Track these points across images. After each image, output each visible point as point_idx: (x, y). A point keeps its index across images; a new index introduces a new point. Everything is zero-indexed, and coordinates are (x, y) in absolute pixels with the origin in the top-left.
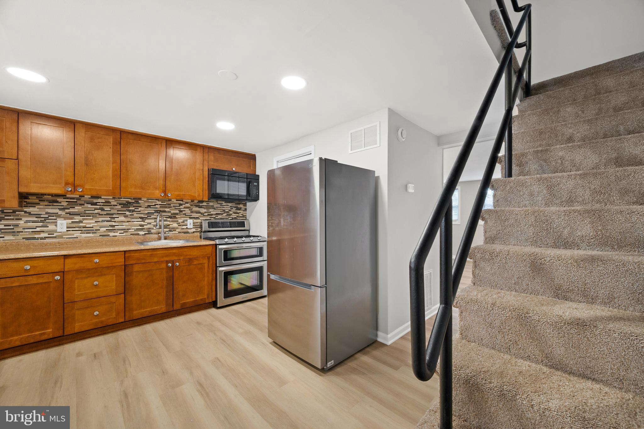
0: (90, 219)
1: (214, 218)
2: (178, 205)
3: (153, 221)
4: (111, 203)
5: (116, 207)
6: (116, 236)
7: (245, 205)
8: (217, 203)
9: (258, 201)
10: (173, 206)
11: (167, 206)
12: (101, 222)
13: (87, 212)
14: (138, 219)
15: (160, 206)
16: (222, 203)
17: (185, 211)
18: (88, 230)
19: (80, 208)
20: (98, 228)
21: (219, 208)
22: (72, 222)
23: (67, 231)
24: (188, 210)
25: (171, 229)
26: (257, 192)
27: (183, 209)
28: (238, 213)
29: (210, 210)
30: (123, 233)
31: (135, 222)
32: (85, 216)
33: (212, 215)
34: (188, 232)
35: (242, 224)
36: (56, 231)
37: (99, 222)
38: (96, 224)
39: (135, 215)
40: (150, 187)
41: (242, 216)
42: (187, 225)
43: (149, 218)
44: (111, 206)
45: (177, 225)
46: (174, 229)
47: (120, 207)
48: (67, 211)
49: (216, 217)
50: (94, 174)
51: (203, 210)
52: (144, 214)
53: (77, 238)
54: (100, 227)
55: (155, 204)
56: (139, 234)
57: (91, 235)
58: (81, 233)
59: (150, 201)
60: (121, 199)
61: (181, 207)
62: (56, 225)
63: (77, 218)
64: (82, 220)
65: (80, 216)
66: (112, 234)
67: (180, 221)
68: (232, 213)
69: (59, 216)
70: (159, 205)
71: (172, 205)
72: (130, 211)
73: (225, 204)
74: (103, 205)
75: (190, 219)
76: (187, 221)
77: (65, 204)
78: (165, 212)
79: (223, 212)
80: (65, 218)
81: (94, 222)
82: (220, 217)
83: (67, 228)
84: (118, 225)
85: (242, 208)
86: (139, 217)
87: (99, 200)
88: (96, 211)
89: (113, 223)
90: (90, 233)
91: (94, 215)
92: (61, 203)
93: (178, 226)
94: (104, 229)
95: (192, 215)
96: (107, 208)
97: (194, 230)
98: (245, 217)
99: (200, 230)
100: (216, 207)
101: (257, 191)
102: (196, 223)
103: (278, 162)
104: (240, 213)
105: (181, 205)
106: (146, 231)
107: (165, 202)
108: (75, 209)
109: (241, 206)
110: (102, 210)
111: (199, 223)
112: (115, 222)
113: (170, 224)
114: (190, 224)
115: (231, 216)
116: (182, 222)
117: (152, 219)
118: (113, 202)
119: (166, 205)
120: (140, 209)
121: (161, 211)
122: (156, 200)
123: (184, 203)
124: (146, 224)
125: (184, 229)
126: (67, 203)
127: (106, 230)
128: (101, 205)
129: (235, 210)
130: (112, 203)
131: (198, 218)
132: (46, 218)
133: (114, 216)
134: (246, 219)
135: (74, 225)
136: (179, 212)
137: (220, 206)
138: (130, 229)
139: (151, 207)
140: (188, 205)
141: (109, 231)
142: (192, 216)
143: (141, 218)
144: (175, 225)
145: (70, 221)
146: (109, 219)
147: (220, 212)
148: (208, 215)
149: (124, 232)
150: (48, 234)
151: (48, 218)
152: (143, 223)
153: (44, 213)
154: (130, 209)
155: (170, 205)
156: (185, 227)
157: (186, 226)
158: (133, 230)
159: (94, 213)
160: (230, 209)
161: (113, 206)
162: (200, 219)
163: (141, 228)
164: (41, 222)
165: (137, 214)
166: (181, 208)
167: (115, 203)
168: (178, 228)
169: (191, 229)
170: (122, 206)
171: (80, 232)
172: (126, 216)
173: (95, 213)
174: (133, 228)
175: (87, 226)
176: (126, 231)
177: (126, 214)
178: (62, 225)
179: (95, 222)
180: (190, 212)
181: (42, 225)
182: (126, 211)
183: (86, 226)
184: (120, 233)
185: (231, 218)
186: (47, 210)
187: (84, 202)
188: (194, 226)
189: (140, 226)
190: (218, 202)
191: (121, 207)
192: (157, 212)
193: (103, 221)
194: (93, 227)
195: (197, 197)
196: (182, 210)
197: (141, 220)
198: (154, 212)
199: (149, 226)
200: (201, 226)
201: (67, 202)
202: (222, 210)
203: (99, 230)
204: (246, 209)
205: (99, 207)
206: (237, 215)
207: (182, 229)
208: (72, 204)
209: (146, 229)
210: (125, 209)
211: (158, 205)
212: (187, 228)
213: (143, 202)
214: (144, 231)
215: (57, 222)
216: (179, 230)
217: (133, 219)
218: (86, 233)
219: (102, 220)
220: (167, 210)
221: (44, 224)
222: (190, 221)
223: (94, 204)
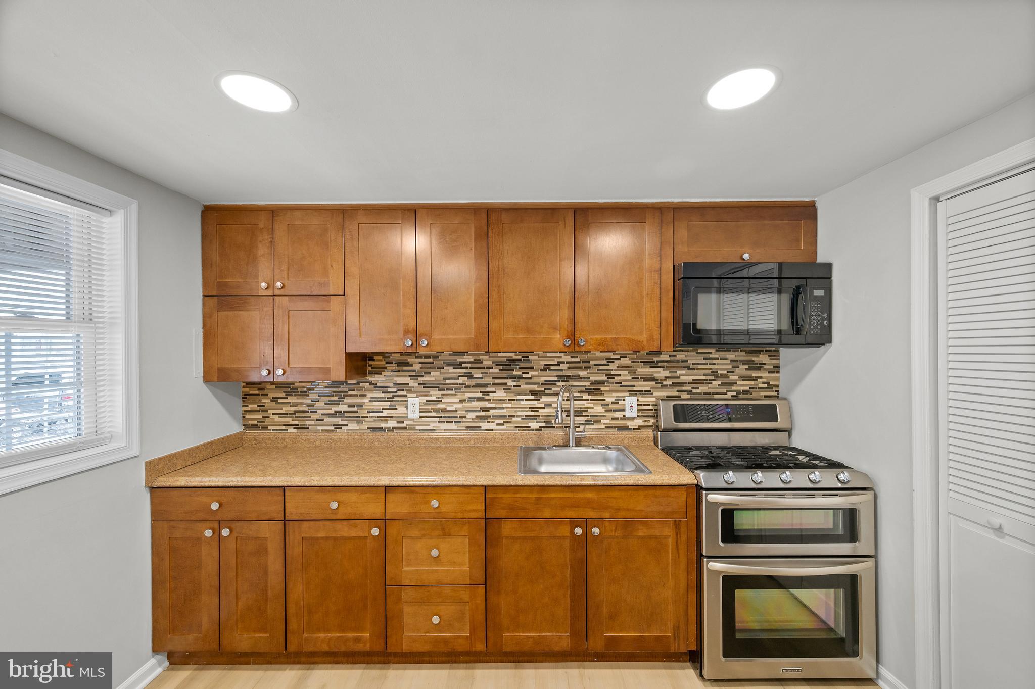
0: (452, 395)
1: (689, 392)
2: (605, 362)
3: (554, 399)
4: (482, 363)
5: (491, 370)
6: (492, 430)
7: (775, 355)
8: (695, 353)
9: (828, 344)
10: (595, 365)
11: (582, 365)
12: (468, 400)
13: (448, 381)
14: (528, 395)
15: (568, 365)
16: (710, 353)
17: (619, 375)
18: (449, 417)
19: (438, 373)
20: (462, 413)
21: (700, 367)
22: (427, 401)
23: (421, 417)
24: (626, 373)
25: (589, 419)
26: (823, 319)
27: (615, 370)
28: (755, 379)
29: (679, 372)
30: (503, 425)
31: (522, 403)
32: (444, 390)
33: (682, 384)
34: (626, 428)
35: (769, 413)
36: (406, 418)
37: (465, 400)
38: (460, 406)
39: (523, 386)
40: (542, 327)
41: (765, 386)
42: (624, 410)
43: (547, 392)
44: (483, 368)
45: (603, 410)
46: (597, 419)
47: (497, 370)
48: (420, 379)
49: (694, 391)
51: (661, 374)
52: (539, 384)
53: (434, 430)
54: (467, 411)
55: (558, 362)
56: (530, 427)
57: (453, 426)
58: (439, 422)
59: (549, 354)
60: (499, 354)
61: (611, 366)
62: (406, 407)
63: (435, 394)
64: (440, 398)
65: (439, 390)
66: (484, 426)
67: (609, 399)
68: (737, 377)
69: (410, 390)
70: (567, 363)
71: (592, 362)
72: (513, 378)
73: (716, 356)
74: (471, 368)
75: (631, 395)
76: (624, 400)
77: (417, 367)
78: (578, 378)
79: (712, 377)
80: (419, 395)
81: (457, 400)
82: (703, 389)
83: (420, 412)
84: (494, 408)
85: (765, 364)
86: (530, 392)
87: (464, 357)
88: (461, 380)
89: (487, 405)
90: (452, 422)
91: (458, 388)
92: (412, 366)
93: (606, 411)
94: (472, 415)
95: (634, 386)
96: (477, 374)
97: (640, 422)
98: (775, 389)
99: (654, 423)
100: (693, 364)
101: (826, 315)
102: (644, 405)
103: (937, 199)
104: (761, 378)
105: (610, 361)
106: (542, 422)
107: (577, 357)
108: (431, 377)
109: (763, 358)
110: (470, 376)
111: (653, 405)
112: (490, 400)
113: (588, 408)
114: (631, 407)
115: (734, 388)
116: (613, 403)
117: (553, 395)
118: (486, 360)
119: (580, 362)
120: (531, 373)
121: (569, 378)
122: (560, 352)
123: (618, 357)
124: (542, 405)
125: (617, 419)
126: (420, 365)
127: (476, 416)
128: (467, 368)
129: (746, 369)
130: (484, 363)
131: (648, 393)
132: (395, 394)
133: (488, 389)
134: (778, 397)
135: (430, 407)
136: (605, 378)
137: (704, 361)
138: (514, 416)
139: (552, 368)
140: (626, 361)
141: (481, 419)
142: (635, 389)
143: (533, 392)
144: (599, 409)
145: (424, 399)
146: (480, 395)
147: (703, 378)
148: (674, 385)
149: (504, 422)
150: (398, 423)
151: (397, 393)
152: (535, 404)
153: (392, 385)
154: (514, 373)
155: (589, 362)
156: (619, 415)
157: (623, 413)
158: (520, 419)
159: (457, 384)
160: (730, 367)
161: (487, 368)
162: (655, 394)
163: (532, 414)
164: (390, 400)
165: (525, 384)
166: (612, 370)
167: (489, 363)
168: (605, 416)
169: (634, 418)
170: (501, 368)
171: (438, 419)
172: (507, 390)
173: (460, 384)
174: (519, 414)
175: (448, 409)
176: (507, 419)
177: (506, 384)
178: (414, 405)
179: (460, 400)
180: (630, 378)
181: (389, 406)
182: (507, 379)
183: (446, 408)
184: (498, 425)
185: (734, 394)
186: (395, 379)
187: (444, 363)
188: (640, 413)
189: (532, 411)
190: (700, 351)
191: (500, 370)
192: (562, 378)
193: (471, 399)
194: (456, 411)
195: (645, 343)
196: (613, 373)
197: (533, 397)
198: (556, 379)
199: (547, 411)
200: (656, 414)
201: (420, 363)
202: (709, 372)
203: (465, 417)
204: (777, 367)
205: (464, 371)
206: (753, 383)
207: (613, 419)
208: (427, 368)
209: (542, 416)
210: (505, 374)
211: (563, 362)
212: (624, 416)
213: (536, 357)
214: (539, 422)
215: (407, 401)
216: (608, 421)
217: (519, 395)
218: (447, 422)
219: (469, 397)
220: (582, 373)
221: (393, 403)
222: (631, 401)
223: (459, 366)
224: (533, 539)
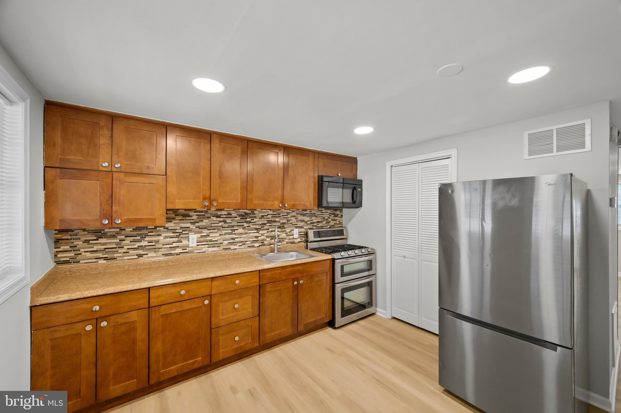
0: (216, 232)
1: (316, 226)
2: (286, 214)
3: (265, 232)
4: (232, 215)
5: (236, 219)
6: (236, 249)
7: (341, 211)
8: (318, 210)
9: (361, 207)
10: (282, 215)
11: (277, 215)
12: (224, 235)
13: (213, 225)
14: (254, 230)
15: (271, 216)
16: (323, 210)
17: (291, 220)
18: (214, 244)
19: (207, 221)
20: (221, 241)
21: (320, 216)
22: (201, 236)
23: (197, 245)
24: (294, 219)
25: (280, 240)
26: (360, 199)
27: (290, 218)
28: (335, 220)
29: (313, 218)
30: (241, 246)
31: (251, 234)
32: (211, 230)
33: (313, 223)
34: (294, 243)
35: (341, 232)
36: (188, 246)
37: (222, 235)
38: (220, 238)
39: (252, 226)
40: (270, 198)
41: (339, 223)
42: (293, 235)
43: (262, 228)
44: (232, 217)
45: (285, 236)
46: (282, 240)
47: (239, 219)
48: (197, 224)
49: (318, 226)
50: (226, 187)
51: (306, 219)
52: (259, 225)
53: (205, 252)
54: (223, 240)
55: (267, 214)
56: (254, 246)
57: (216, 249)
58: (208, 247)
59: (263, 211)
60: (240, 211)
61: (289, 216)
62: (188, 240)
63: (205, 232)
64: (209, 234)
65: (208, 230)
66: (233, 247)
67: (288, 231)
68: (330, 220)
69: (191, 231)
70: (271, 214)
71: (281, 214)
72: (247, 222)
73: (324, 212)
74: (225, 217)
75: (296, 228)
76: (293, 231)
77: (195, 217)
78: (275, 222)
79: (323, 220)
80: (196, 233)
81: (218, 235)
82: (320, 225)
83: (197, 242)
84: (237, 238)
85: (338, 215)
86: (255, 229)
87: (222, 212)
88: (220, 224)
89: (234, 236)
90: (215, 247)
91: (218, 228)
92: (192, 217)
93: (286, 236)
94: (226, 242)
95: (297, 224)
96: (229, 221)
97: (299, 240)
98: (341, 224)
99: (304, 240)
100: (318, 215)
101: (361, 197)
102: (301, 232)
103: (392, 166)
104: (337, 220)
105: (288, 214)
106: (260, 243)
107: (275, 212)
108: (203, 223)
109: (338, 212)
110: (225, 222)
111: (304, 232)
112: (235, 234)
113: (280, 235)
114: (296, 234)
115: (330, 224)
116: (289, 232)
117: (265, 230)
118: (233, 213)
119: (276, 214)
120: (255, 220)
121: (272, 221)
122: (268, 210)
123: (291, 212)
124: (260, 235)
125: (291, 239)
126: (197, 216)
127: (228, 243)
128: (224, 217)
129: (334, 217)
130: (233, 215)
131: (302, 227)
132: (181, 233)
133: (234, 228)
134: (342, 227)
135: (202, 239)
136: (286, 221)
137: (321, 214)
138: (247, 241)
139: (265, 217)
140: (294, 214)
141: (231, 244)
142: (297, 226)
143: (256, 229)
144: (284, 235)
145: (199, 235)
146: (230, 231)
147: (320, 220)
148: (311, 223)
149: (242, 244)
150: (182, 250)
151: (182, 232)
152: (257, 234)
153: (179, 228)
154: (248, 220)
155: (280, 214)
156: (291, 237)
157: (293, 236)
158: (250, 242)
159: (218, 226)
160: (328, 216)
161: (234, 217)
162: (305, 227)
163: (256, 239)
164: (177, 237)
165: (253, 225)
166: (289, 218)
168: (286, 238)
169: (297, 238)
170: (241, 217)
171: (207, 246)
172: (244, 228)
173: (220, 226)
174: (250, 240)
175: (213, 240)
176: (243, 243)
177: (243, 225)
178: (193, 239)
179: (220, 235)
180: (296, 221)
181: (177, 240)
182: (244, 223)
183: (212, 240)
184: (239, 246)
185: (330, 226)
186: (181, 225)
187: (211, 215)
188: (299, 236)
189: (256, 238)
190: (319, 209)
191: (240, 219)
192: (269, 222)
193: (226, 234)
194: (217, 241)
195: (308, 206)
196: (289, 219)
197: (256, 231)
198: (266, 222)
199: (262, 237)
200: (306, 234)
201: (197, 215)
202: (322, 218)
203: (223, 243)
204: (342, 216)
205: (222, 219)
206: (335, 222)
207: (289, 239)
208: (201, 218)
209: (260, 240)
210: (243, 220)
211: (269, 214)
212: (293, 238)
213: (257, 212)
214: (259, 243)
215: (189, 237)
216: (287, 240)
217: (250, 230)
218: (212, 247)
219: (225, 233)
220: (277, 219)
221: (180, 239)
222: (296, 232)
223: (218, 216)
224: (278, 290)
